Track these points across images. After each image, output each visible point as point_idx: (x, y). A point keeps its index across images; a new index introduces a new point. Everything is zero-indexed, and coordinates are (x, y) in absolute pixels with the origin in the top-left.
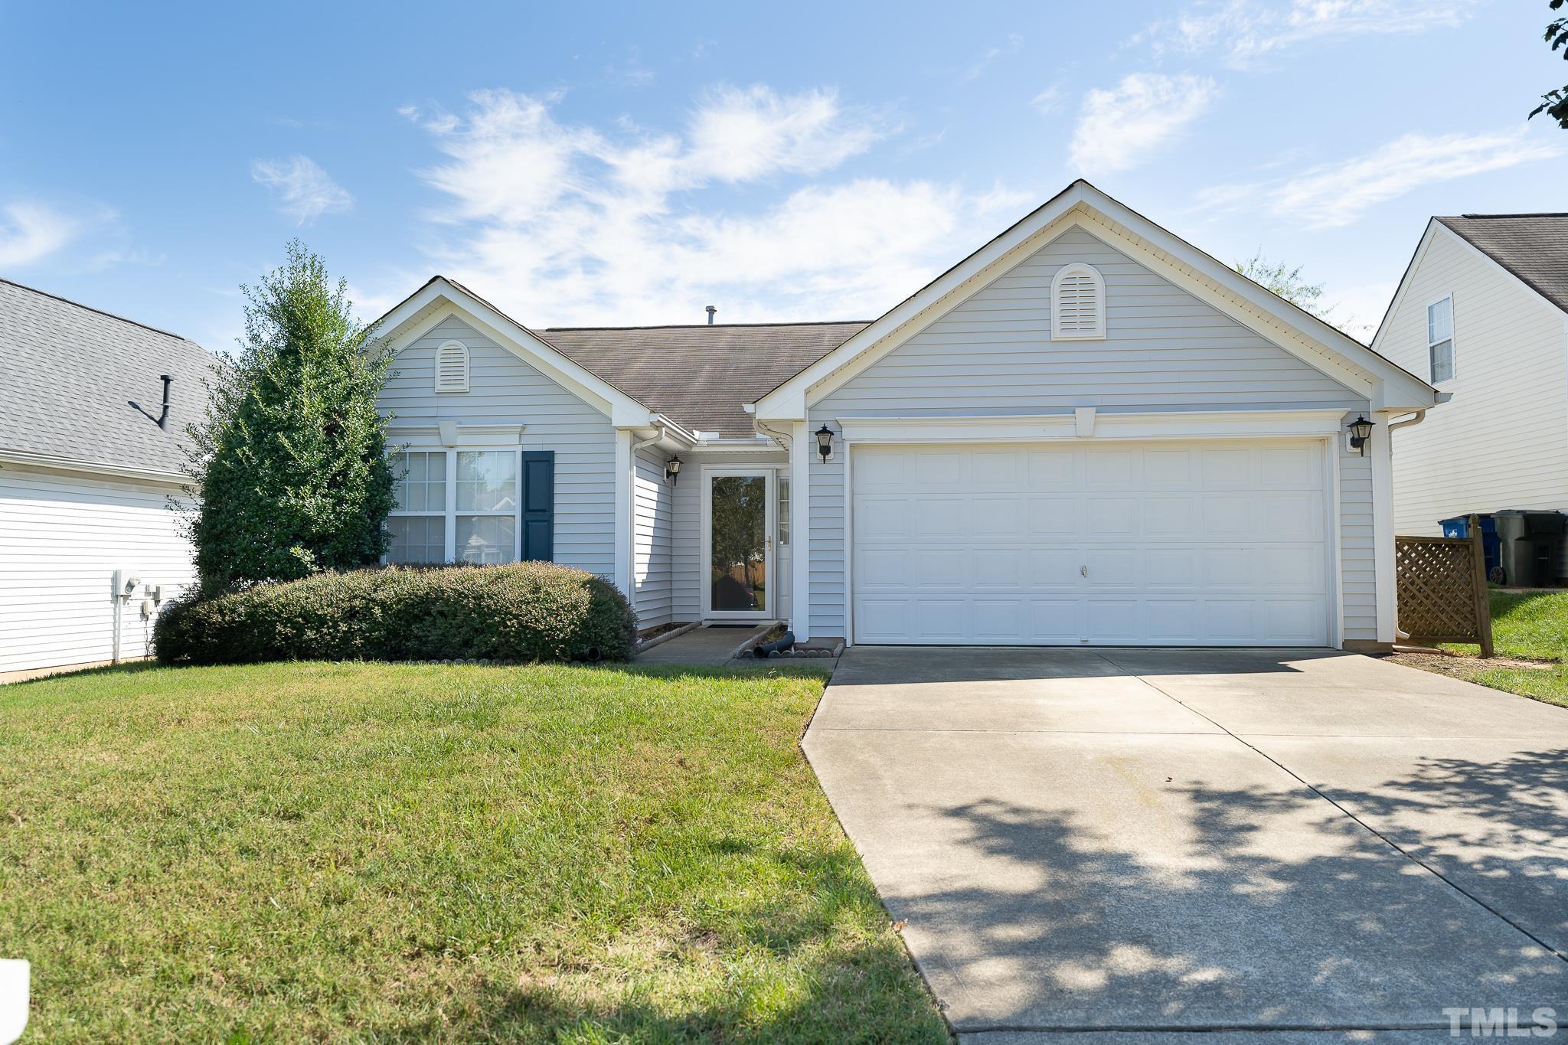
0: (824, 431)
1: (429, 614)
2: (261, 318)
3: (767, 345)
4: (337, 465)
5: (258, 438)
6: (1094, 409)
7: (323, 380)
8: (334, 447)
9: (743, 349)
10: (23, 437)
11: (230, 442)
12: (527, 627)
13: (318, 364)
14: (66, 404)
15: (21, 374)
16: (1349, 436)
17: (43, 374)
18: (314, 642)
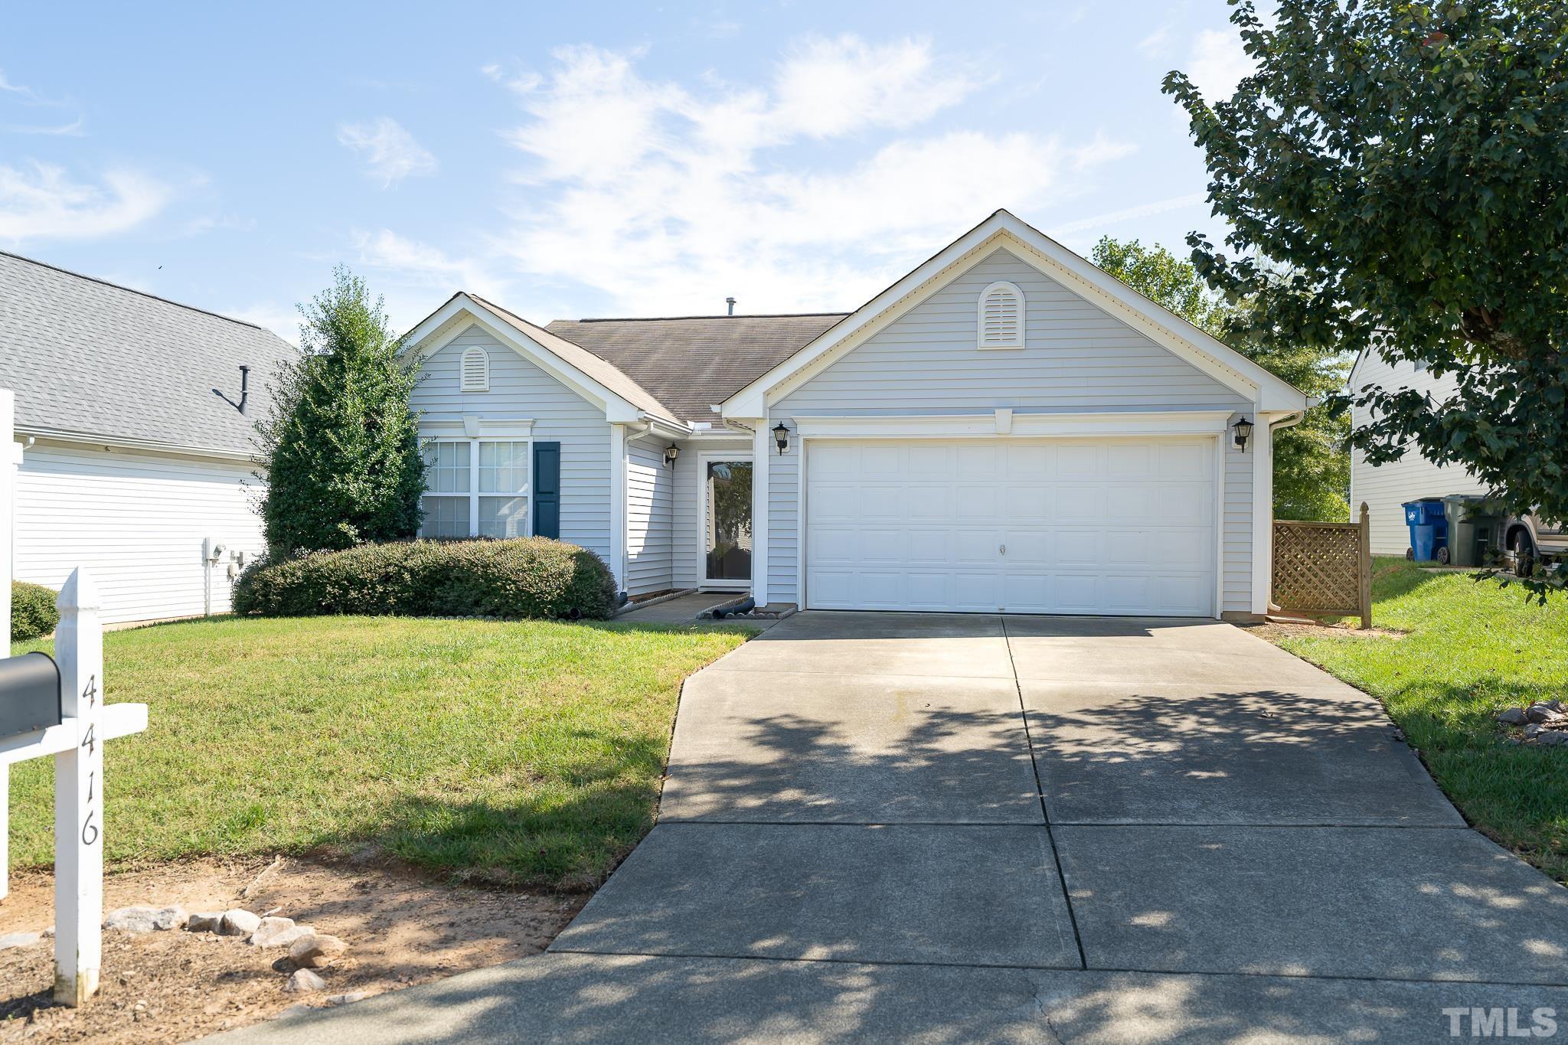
0: (781, 428)
1: (449, 579)
2: (313, 331)
3: (776, 337)
4: (375, 456)
5: (311, 433)
6: (1011, 410)
7: (364, 384)
8: (373, 441)
9: (753, 341)
10: (125, 425)
11: (290, 437)
12: (523, 591)
13: (360, 370)
14: (160, 394)
15: (122, 368)
16: (1234, 435)
17: (140, 368)
18: (357, 601)
